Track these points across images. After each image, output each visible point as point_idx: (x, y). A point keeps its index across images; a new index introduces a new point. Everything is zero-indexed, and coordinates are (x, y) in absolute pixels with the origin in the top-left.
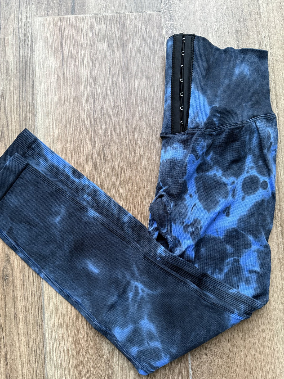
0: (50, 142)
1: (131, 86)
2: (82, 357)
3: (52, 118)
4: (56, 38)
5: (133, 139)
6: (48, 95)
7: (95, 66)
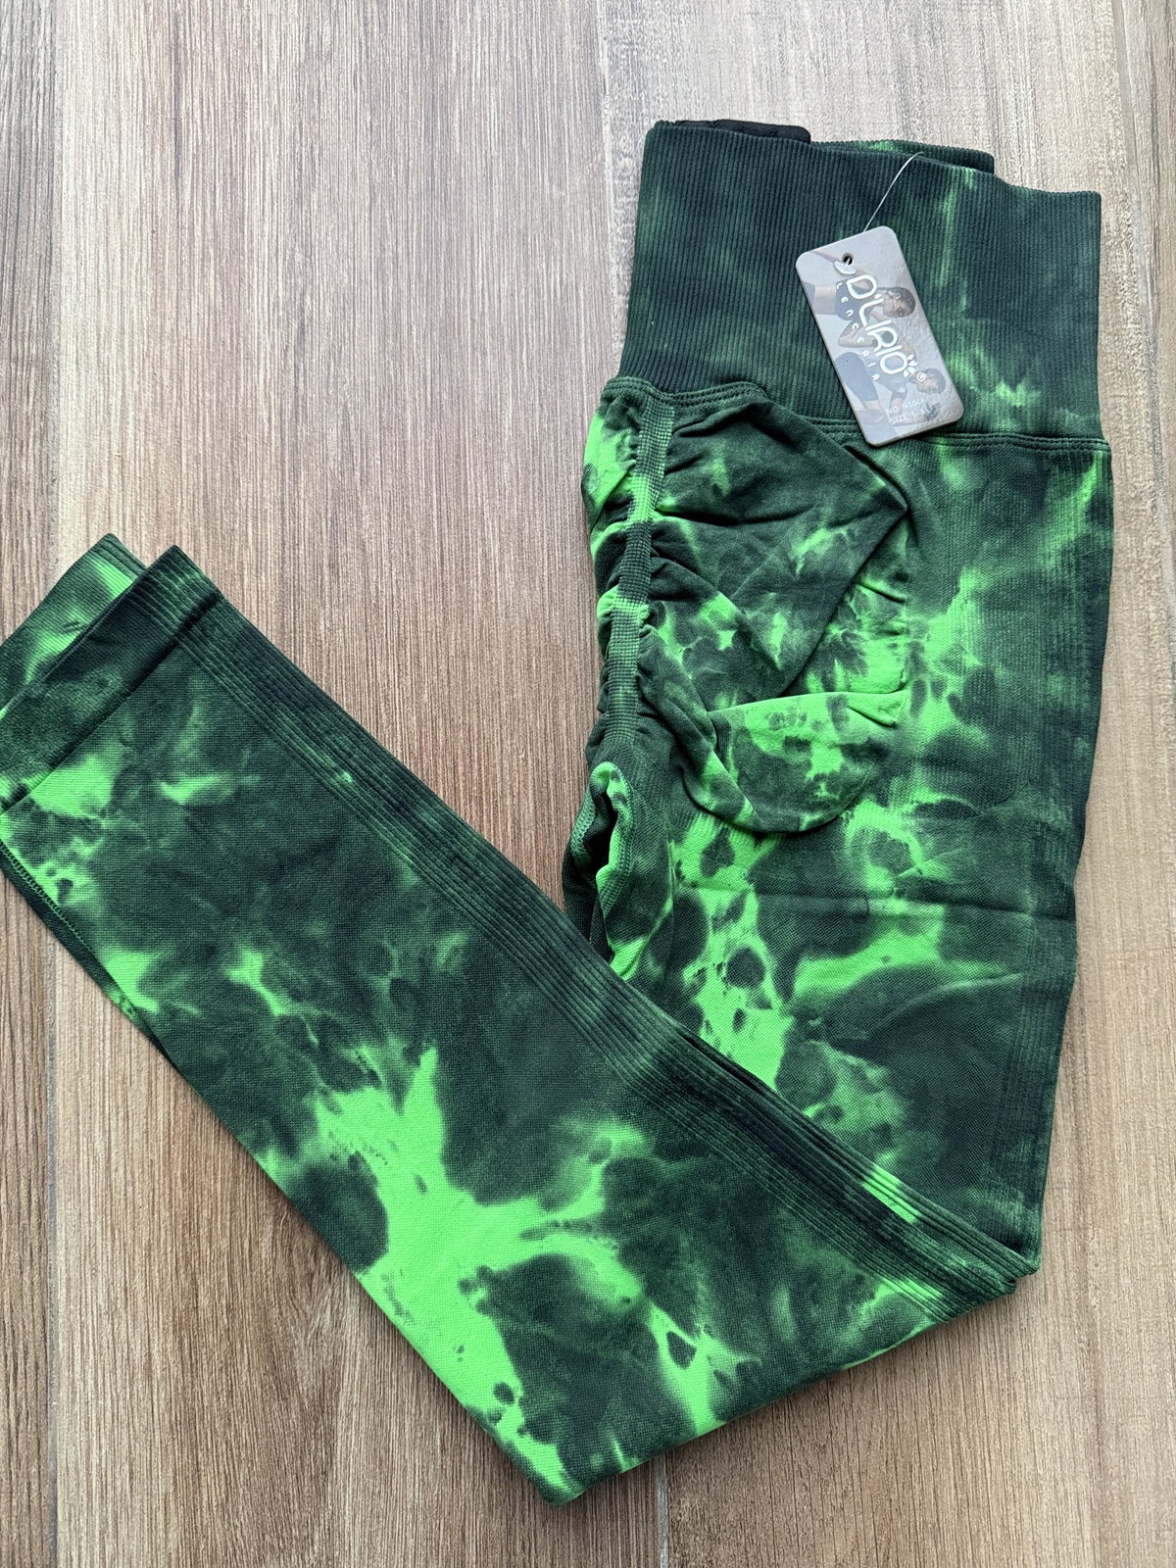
0: (110, 488)
1: (458, 272)
2: (204, 1388)
3: (123, 391)
4: (153, 62)
5: (458, 489)
6: (108, 297)
7: (311, 186)
